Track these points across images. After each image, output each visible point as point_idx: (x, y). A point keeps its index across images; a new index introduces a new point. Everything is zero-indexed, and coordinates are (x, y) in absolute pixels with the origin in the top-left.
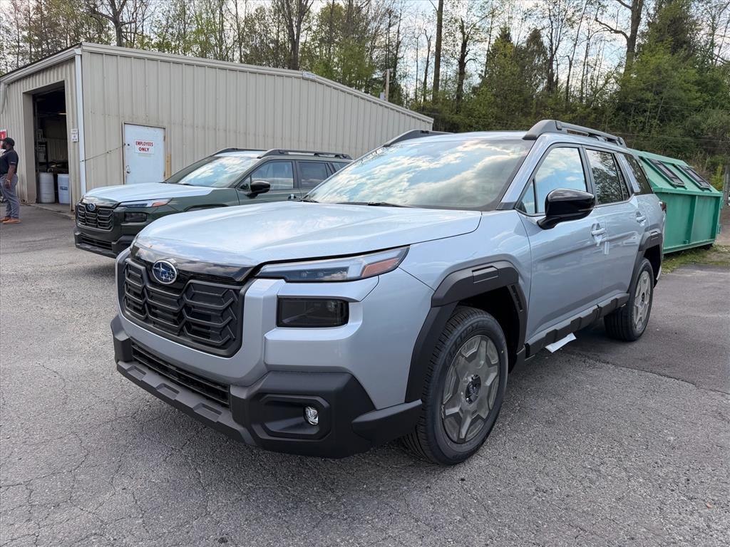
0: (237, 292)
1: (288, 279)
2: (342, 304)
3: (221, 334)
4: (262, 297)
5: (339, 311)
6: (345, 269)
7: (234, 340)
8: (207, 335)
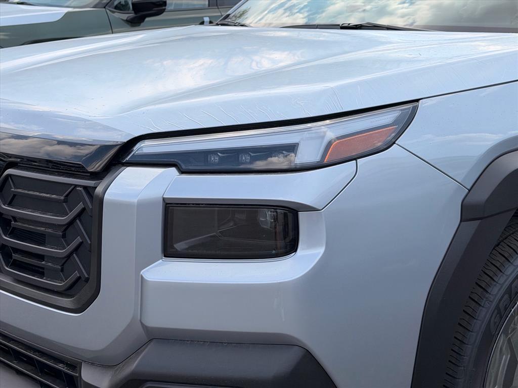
0: (89, 191)
1: (184, 167)
2: (285, 215)
3: (62, 270)
4: (135, 200)
5: (280, 228)
6: (292, 148)
7: (87, 280)
8: (39, 272)
